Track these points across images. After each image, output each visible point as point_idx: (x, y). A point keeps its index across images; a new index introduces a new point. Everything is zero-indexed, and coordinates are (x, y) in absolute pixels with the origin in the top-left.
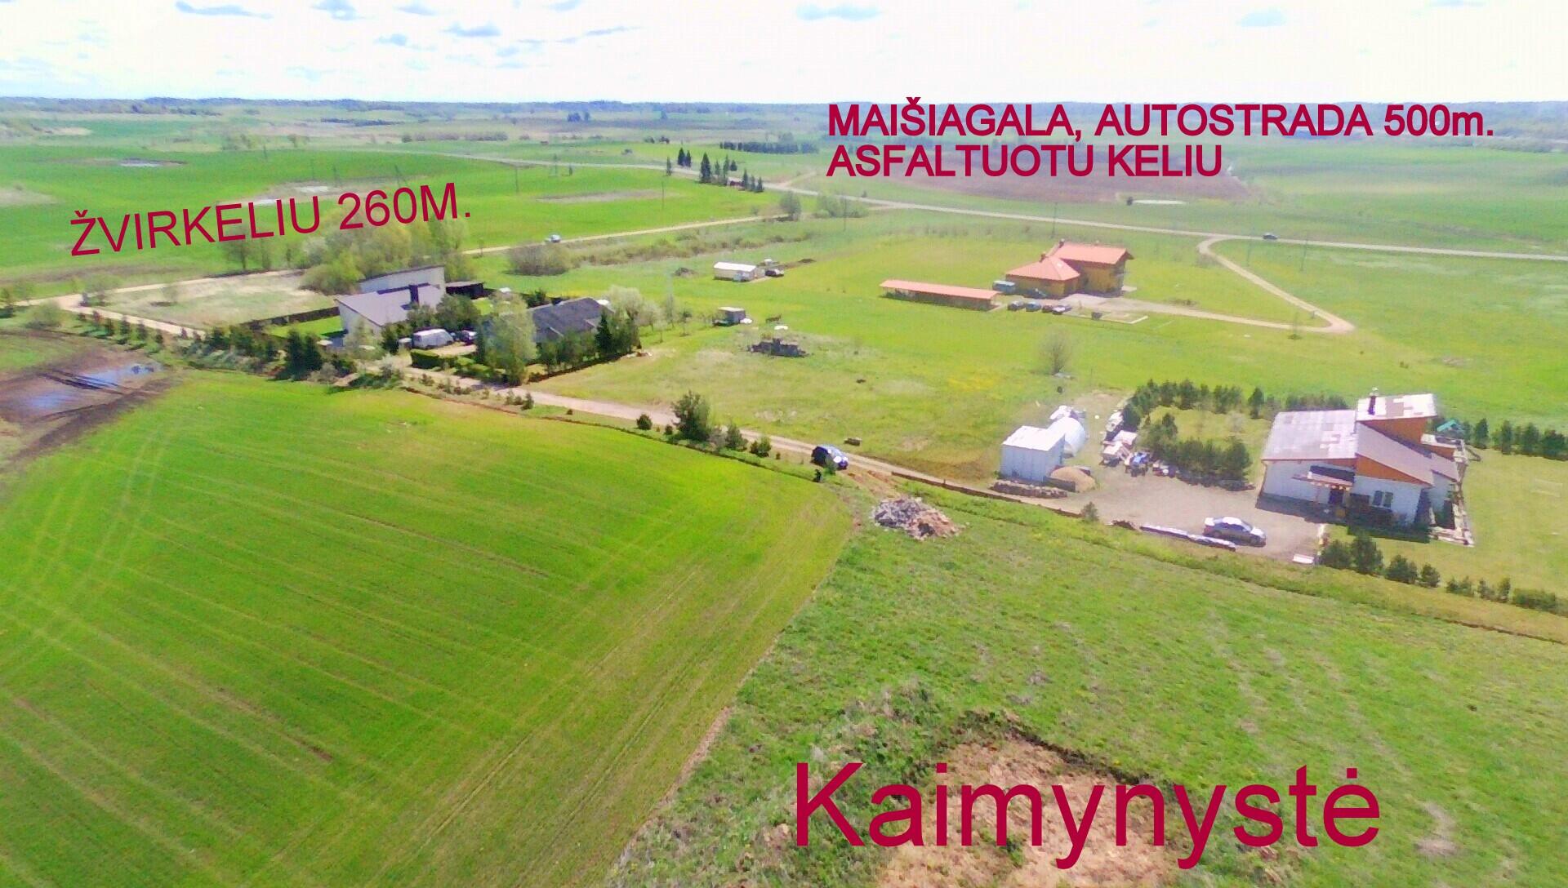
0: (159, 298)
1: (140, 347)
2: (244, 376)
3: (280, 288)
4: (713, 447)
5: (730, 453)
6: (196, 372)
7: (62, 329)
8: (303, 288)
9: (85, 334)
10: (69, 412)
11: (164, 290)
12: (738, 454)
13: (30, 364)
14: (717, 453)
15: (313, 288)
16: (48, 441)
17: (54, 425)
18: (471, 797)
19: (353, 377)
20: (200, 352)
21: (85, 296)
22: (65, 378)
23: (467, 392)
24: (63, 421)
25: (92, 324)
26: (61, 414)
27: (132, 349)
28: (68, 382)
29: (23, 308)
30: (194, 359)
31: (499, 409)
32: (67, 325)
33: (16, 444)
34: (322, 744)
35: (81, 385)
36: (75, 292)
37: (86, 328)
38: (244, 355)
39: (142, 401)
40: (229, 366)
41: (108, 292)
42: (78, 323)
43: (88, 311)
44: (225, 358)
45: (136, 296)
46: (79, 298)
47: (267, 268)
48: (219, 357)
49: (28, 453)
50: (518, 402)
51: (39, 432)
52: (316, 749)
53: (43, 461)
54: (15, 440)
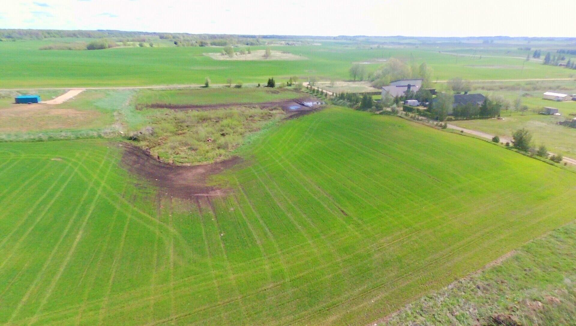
0: (329, 85)
1: (320, 97)
2: (347, 108)
3: (364, 86)
4: (530, 154)
5: (539, 157)
6: (333, 106)
7: (301, 90)
8: (371, 87)
9: (307, 93)
10: (298, 111)
11: (330, 83)
12: (543, 159)
13: (292, 98)
14: (531, 157)
15: (374, 87)
16: (291, 117)
17: (293, 114)
18: (392, 243)
19: (381, 111)
20: (336, 100)
21: (309, 83)
22: (299, 103)
23: (421, 120)
24: (297, 113)
25: (309, 90)
26: (296, 111)
27: (318, 98)
28: (300, 104)
29: (293, 84)
30: (334, 102)
31: (432, 127)
32: (303, 90)
33: (284, 116)
34: (345, 210)
35: (303, 105)
36: (307, 81)
37: (308, 91)
38: (349, 102)
39: (317, 111)
40: (343, 105)
41: (315, 82)
42: (306, 89)
43: (309, 86)
44: (343, 102)
45: (323, 84)
46: (308, 83)
47: (361, 80)
48: (341, 102)
49: (286, 119)
50: (441, 126)
51: (289, 115)
52: (342, 211)
53: (289, 121)
54: (284, 115)
